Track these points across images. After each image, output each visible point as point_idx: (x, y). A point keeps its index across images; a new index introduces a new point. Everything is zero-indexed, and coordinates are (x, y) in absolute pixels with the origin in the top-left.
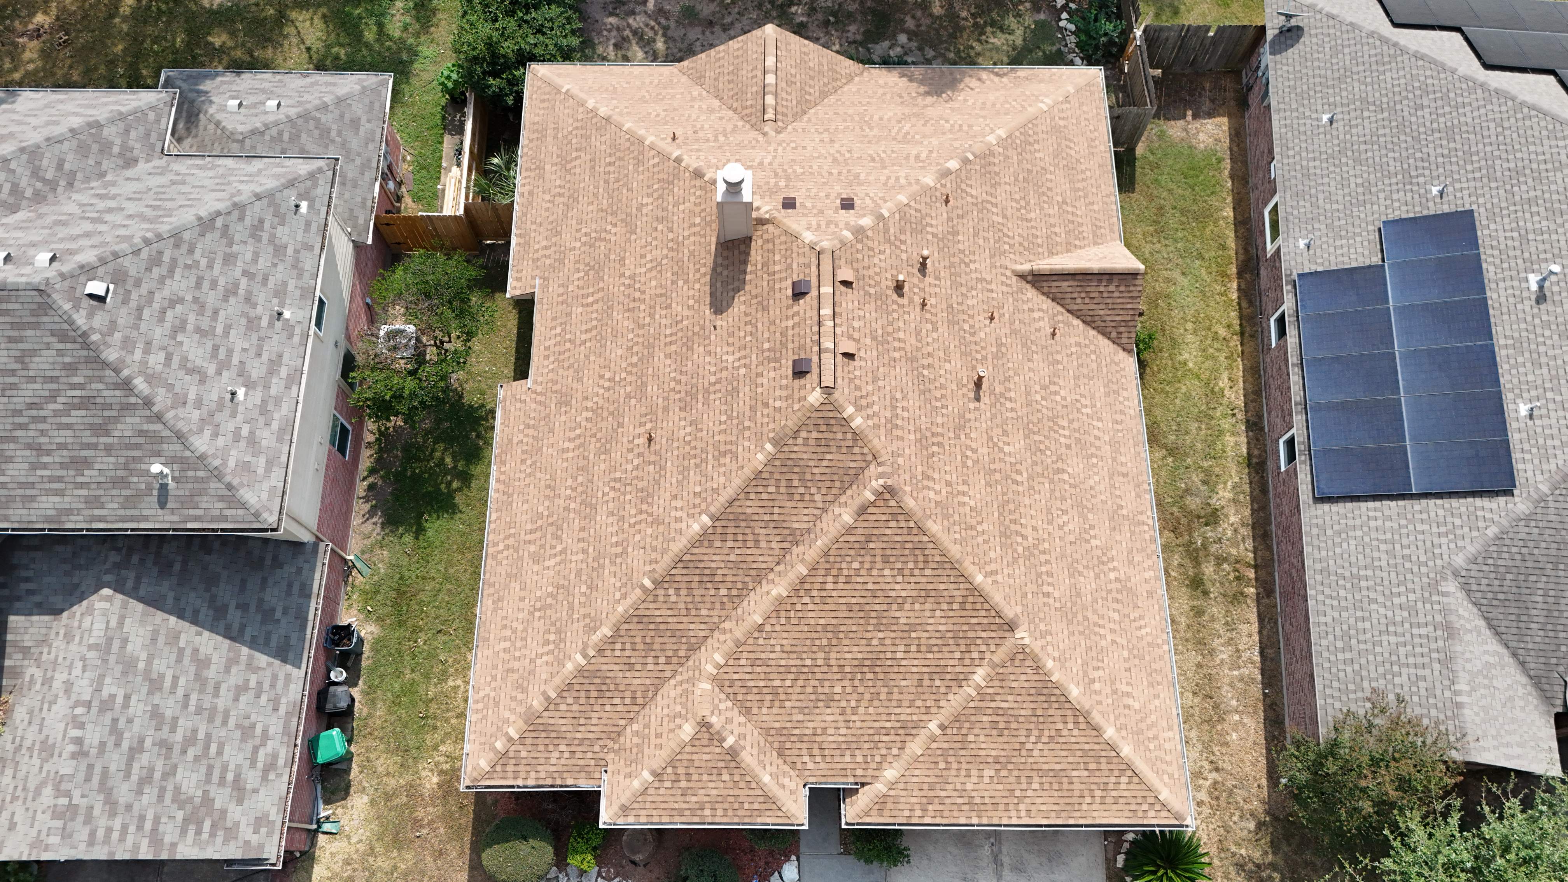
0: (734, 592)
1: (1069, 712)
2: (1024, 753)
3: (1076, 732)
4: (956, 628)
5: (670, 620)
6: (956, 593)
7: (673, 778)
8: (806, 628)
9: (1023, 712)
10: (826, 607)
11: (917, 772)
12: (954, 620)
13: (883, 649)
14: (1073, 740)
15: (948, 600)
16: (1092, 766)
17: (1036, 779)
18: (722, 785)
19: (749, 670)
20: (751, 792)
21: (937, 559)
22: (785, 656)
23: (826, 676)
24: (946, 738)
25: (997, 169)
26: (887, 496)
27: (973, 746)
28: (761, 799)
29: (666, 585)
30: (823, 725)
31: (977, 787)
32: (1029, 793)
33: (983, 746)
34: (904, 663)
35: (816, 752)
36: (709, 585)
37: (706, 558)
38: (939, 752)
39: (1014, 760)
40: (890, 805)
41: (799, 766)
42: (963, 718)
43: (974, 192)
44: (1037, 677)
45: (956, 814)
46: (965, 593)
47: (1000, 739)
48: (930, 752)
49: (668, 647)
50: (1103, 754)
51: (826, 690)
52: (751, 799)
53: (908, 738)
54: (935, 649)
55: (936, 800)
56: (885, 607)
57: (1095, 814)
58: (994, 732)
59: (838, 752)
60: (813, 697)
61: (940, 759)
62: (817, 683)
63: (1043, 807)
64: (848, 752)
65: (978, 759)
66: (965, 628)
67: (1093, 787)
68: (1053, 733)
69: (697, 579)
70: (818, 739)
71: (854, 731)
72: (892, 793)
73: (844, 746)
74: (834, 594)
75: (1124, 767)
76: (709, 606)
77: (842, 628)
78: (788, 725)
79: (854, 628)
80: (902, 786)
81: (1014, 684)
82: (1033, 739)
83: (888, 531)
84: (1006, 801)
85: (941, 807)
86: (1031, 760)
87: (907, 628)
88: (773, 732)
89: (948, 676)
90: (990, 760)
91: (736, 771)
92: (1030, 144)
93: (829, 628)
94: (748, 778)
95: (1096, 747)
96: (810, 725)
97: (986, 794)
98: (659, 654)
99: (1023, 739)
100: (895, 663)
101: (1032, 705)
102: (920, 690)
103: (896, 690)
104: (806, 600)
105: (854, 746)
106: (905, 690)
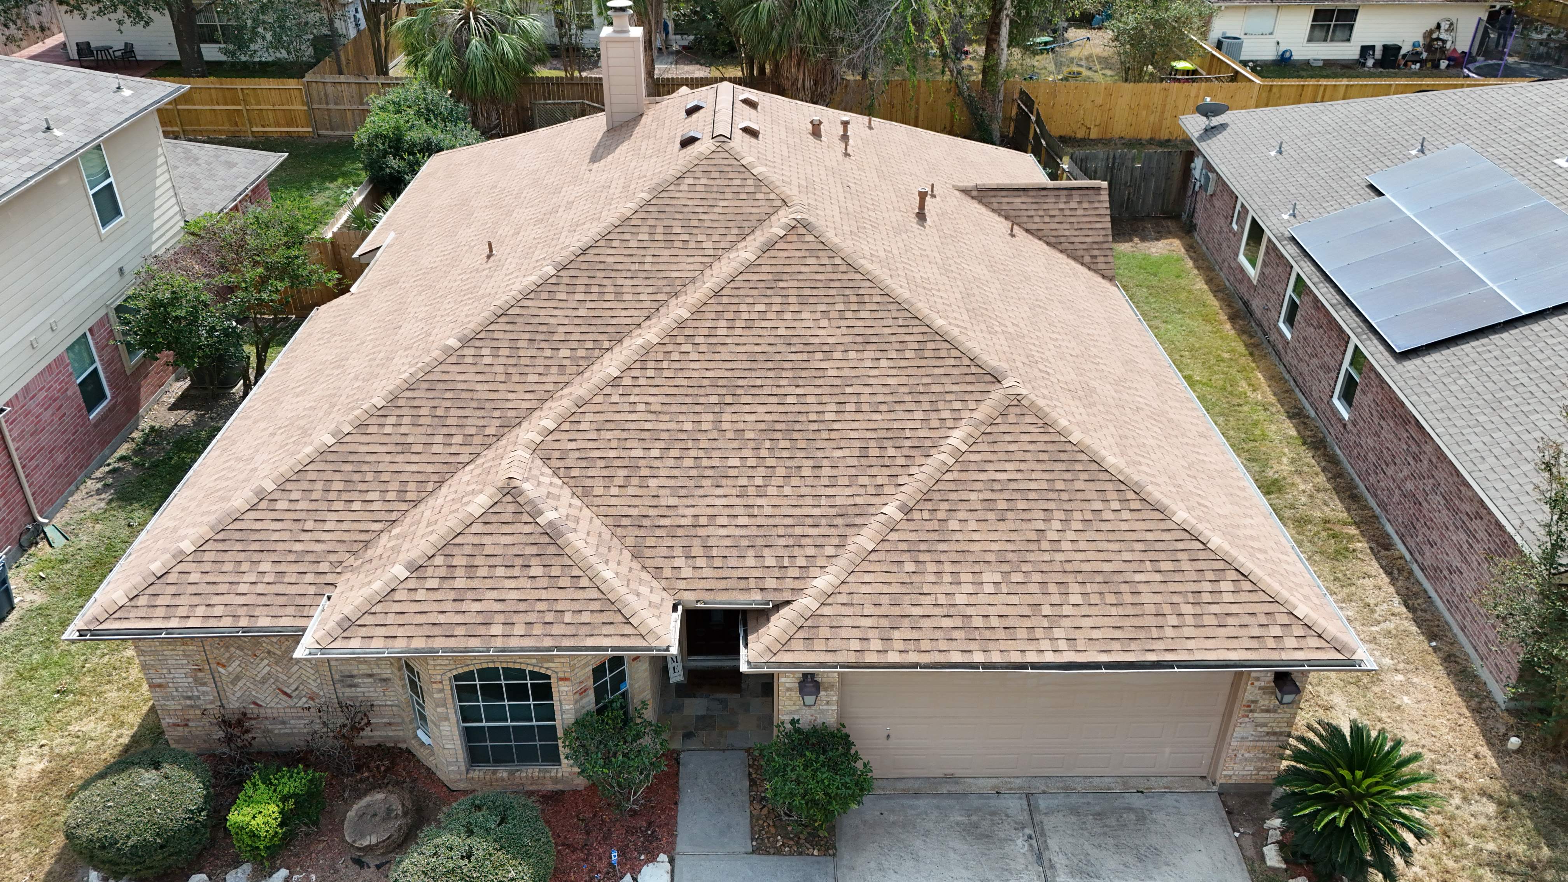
0: (581, 353)
2: (1045, 545)
3: (1126, 515)
4: (912, 381)
5: (479, 387)
6: (907, 338)
7: (443, 572)
8: (685, 382)
9: (1033, 486)
10: (717, 357)
11: (867, 578)
12: (909, 371)
13: (804, 408)
14: (1124, 526)
15: (897, 346)
16: (1166, 566)
17: (1075, 588)
18: (528, 584)
19: (594, 435)
21: (877, 298)
22: (652, 417)
23: (715, 444)
24: (912, 526)
26: (802, 231)
27: (958, 536)
28: (596, 606)
29: (478, 344)
30: (710, 512)
31: (973, 600)
32: (1067, 610)
33: (975, 536)
34: (836, 426)
35: (696, 551)
36: (543, 345)
37: (542, 312)
38: (903, 546)
39: (1030, 557)
40: (824, 632)
41: (667, 573)
42: (937, 496)
44: (1046, 438)
45: (943, 645)
46: (921, 338)
47: (1001, 526)
48: (886, 546)
50: (1180, 545)
51: (715, 463)
52: (577, 606)
53: (848, 531)
54: (883, 407)
55: (906, 622)
56: (805, 356)
57: (1191, 644)
58: (991, 516)
59: (735, 552)
60: (693, 472)
61: (905, 557)
62: (701, 454)
63: (1096, 634)
64: (751, 552)
65: (971, 558)
66: (926, 380)
67: (1176, 599)
68: (1089, 516)
69: (527, 336)
70: (701, 532)
71: (761, 521)
72: (826, 610)
73: (744, 542)
74: (729, 341)
75: (1221, 565)
76: (541, 370)
77: (740, 382)
78: (652, 512)
79: (759, 382)
80: (843, 599)
81: (1012, 447)
82: (1056, 525)
83: (804, 269)
84: (1028, 623)
85: (916, 635)
86: (1059, 557)
87: (838, 382)
88: (625, 522)
89: (908, 443)
90: (991, 557)
91: (554, 561)
93: (721, 382)
94: (576, 572)
95: (1166, 536)
96: (690, 512)
97: (991, 611)
99: (1041, 525)
100: (821, 426)
101: (1047, 476)
102: (864, 461)
103: (825, 462)
104: (687, 348)
105: (761, 542)
106: (840, 463)
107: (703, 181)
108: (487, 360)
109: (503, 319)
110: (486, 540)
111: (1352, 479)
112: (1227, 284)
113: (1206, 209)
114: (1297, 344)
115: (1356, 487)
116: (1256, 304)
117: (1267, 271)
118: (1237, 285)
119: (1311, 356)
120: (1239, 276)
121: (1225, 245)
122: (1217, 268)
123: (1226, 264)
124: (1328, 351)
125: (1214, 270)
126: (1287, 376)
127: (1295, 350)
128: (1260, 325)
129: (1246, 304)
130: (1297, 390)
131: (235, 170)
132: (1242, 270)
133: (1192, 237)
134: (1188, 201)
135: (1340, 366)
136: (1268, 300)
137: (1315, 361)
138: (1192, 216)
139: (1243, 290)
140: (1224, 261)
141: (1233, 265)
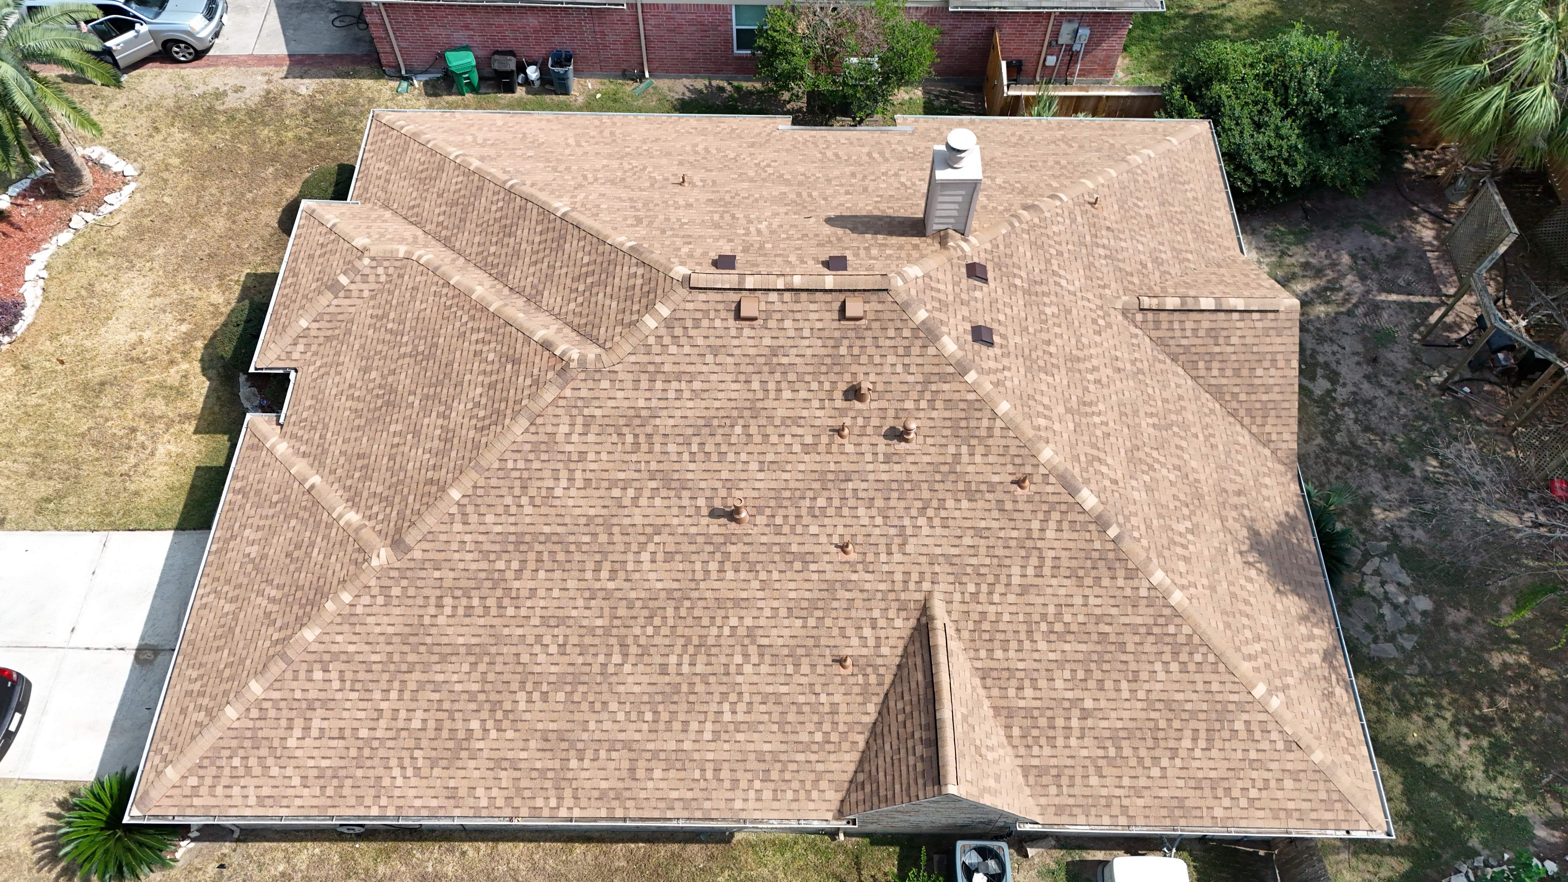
1: (290, 631)
2: (263, 586)
4: (408, 480)
9: (303, 575)
12: (416, 477)
13: (403, 409)
14: (260, 643)
15: (439, 464)
20: (295, 312)
22: (416, 315)
23: (388, 360)
25: (1106, 582)
27: (285, 527)
30: (344, 371)
31: (245, 541)
33: (282, 538)
34: (385, 434)
36: (501, 235)
38: (288, 493)
39: (259, 576)
42: (315, 509)
43: (1050, 534)
44: (335, 583)
46: (442, 480)
47: (283, 556)
48: (291, 482)
49: (452, 219)
50: (236, 683)
51: (375, 364)
53: (311, 458)
54: (391, 463)
55: (244, 501)
58: (292, 548)
59: (316, 392)
60: (372, 353)
61: (282, 495)
62: (384, 353)
63: (204, 622)
64: (313, 402)
65: (270, 536)
67: (206, 679)
70: (333, 370)
71: (331, 402)
74: (466, 344)
77: (431, 362)
79: (428, 374)
81: (333, 558)
84: (222, 577)
86: (254, 596)
87: (418, 427)
90: (266, 550)
92: (1175, 654)
93: (433, 349)
96: (347, 359)
98: (447, 214)
99: (276, 582)
100: (387, 425)
102: (354, 458)
103: (360, 433)
105: (318, 406)
106: (358, 443)
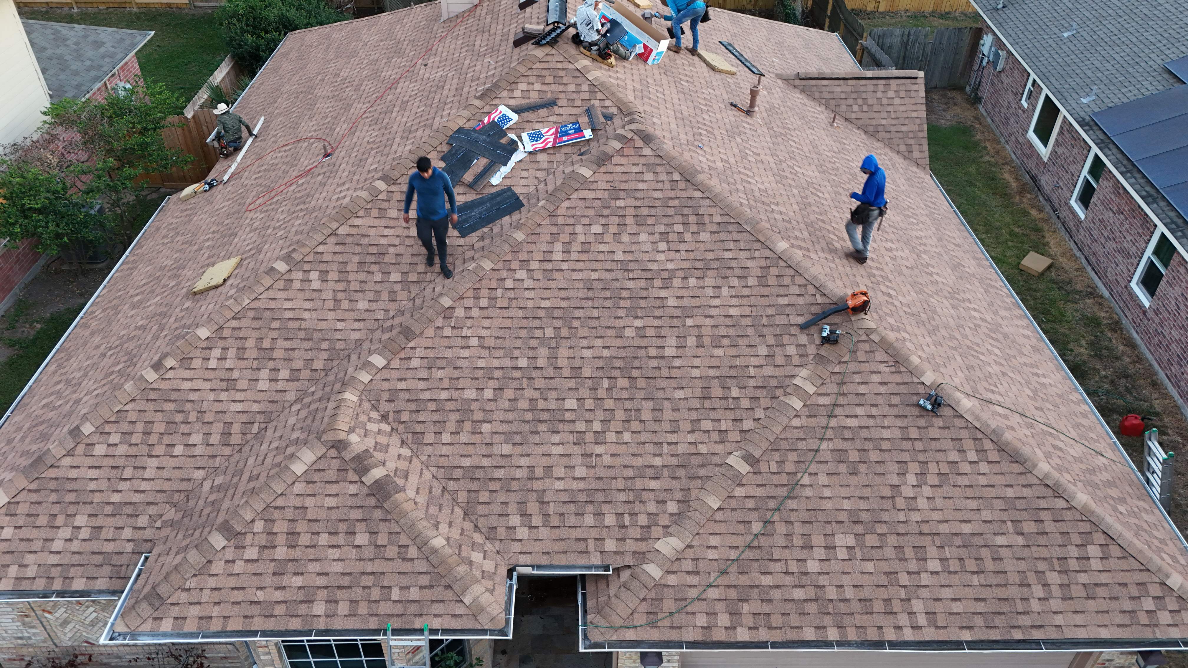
0: (413, 277)
1: (964, 434)
2: (900, 503)
3: (984, 467)
4: (755, 311)
5: (306, 315)
6: (749, 263)
7: (263, 540)
8: (520, 313)
9: (886, 434)
10: (553, 284)
11: (714, 541)
12: (753, 301)
13: (643, 343)
14: (982, 480)
15: (739, 272)
16: (1029, 527)
17: (932, 552)
18: (353, 554)
19: (424, 374)
20: (406, 567)
21: (718, 219)
22: (484, 353)
23: (552, 384)
24: (759, 480)
26: (639, 143)
27: (809, 492)
28: (425, 580)
29: (307, 267)
30: (546, 461)
31: (826, 566)
32: (925, 579)
33: (827, 493)
34: (677, 363)
35: (532, 507)
36: (374, 268)
37: (372, 232)
38: (750, 504)
39: (885, 516)
40: (669, 605)
41: (502, 533)
42: (784, 445)
44: (898, 378)
45: (795, 620)
46: (763, 263)
47: (854, 480)
48: (733, 503)
49: (296, 354)
50: (1043, 504)
51: (552, 405)
52: (404, 581)
53: (693, 484)
54: (726, 342)
55: (755, 593)
56: (643, 284)
57: (1059, 620)
58: (842, 468)
59: (572, 508)
60: (529, 416)
61: (753, 516)
62: (536, 394)
63: (957, 607)
64: (590, 509)
65: (822, 516)
66: (770, 311)
67: (1042, 566)
68: (945, 469)
69: (356, 259)
70: (537, 485)
71: (600, 472)
72: (672, 580)
73: (582, 497)
74: (564, 266)
75: (1086, 527)
76: (371, 296)
77: (578, 313)
78: (486, 462)
79: (596, 313)
80: (688, 565)
81: (862, 389)
82: (911, 479)
83: (641, 186)
84: (884, 594)
85: (766, 608)
86: (916, 516)
87: (678, 312)
88: (458, 473)
89: (752, 383)
90: (843, 516)
91: (382, 526)
93: (556, 313)
94: (404, 540)
95: (1026, 492)
96: (524, 462)
97: (846, 580)
98: (279, 364)
99: (895, 480)
100: (662, 363)
101: (899, 422)
102: (707, 404)
103: (666, 404)
104: (521, 274)
105: (600, 497)
106: (682, 405)
107: (537, 87)
108: (316, 285)
109: (332, 240)
110: (309, 502)
111: (1150, 365)
112: (1014, 157)
113: (993, 84)
114: (1092, 225)
115: (1156, 374)
116: (1045, 180)
117: (1060, 151)
118: (1025, 160)
119: (1107, 239)
120: (1028, 152)
121: (1012, 120)
122: (1002, 140)
123: (1013, 138)
124: (1129, 238)
125: (999, 142)
126: (1078, 254)
127: (1089, 230)
128: (1048, 200)
129: (1034, 178)
130: (1089, 269)
131: (102, 50)
132: (1031, 146)
133: (977, 109)
134: (974, 75)
135: (1143, 254)
136: (1060, 178)
137: (1112, 245)
138: (977, 89)
139: (1031, 165)
140: (1010, 135)
141: (1021, 140)
